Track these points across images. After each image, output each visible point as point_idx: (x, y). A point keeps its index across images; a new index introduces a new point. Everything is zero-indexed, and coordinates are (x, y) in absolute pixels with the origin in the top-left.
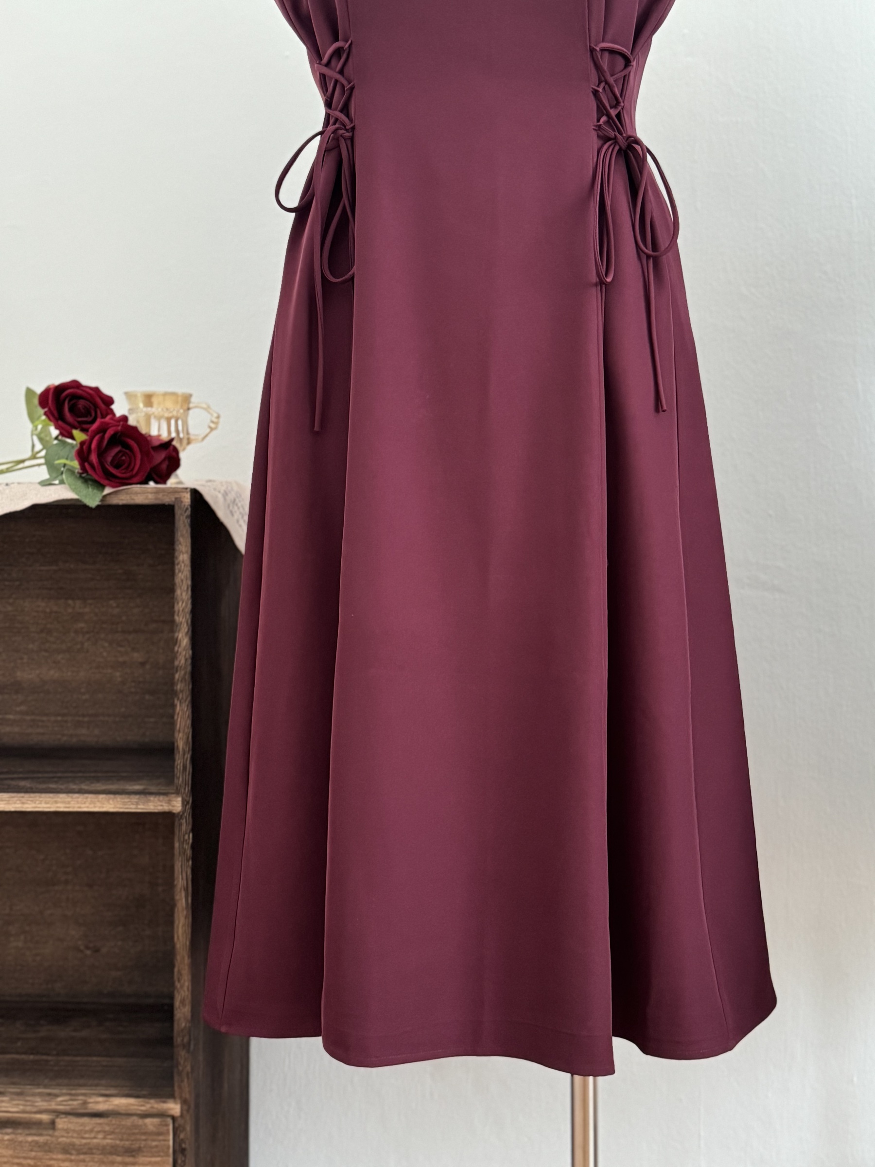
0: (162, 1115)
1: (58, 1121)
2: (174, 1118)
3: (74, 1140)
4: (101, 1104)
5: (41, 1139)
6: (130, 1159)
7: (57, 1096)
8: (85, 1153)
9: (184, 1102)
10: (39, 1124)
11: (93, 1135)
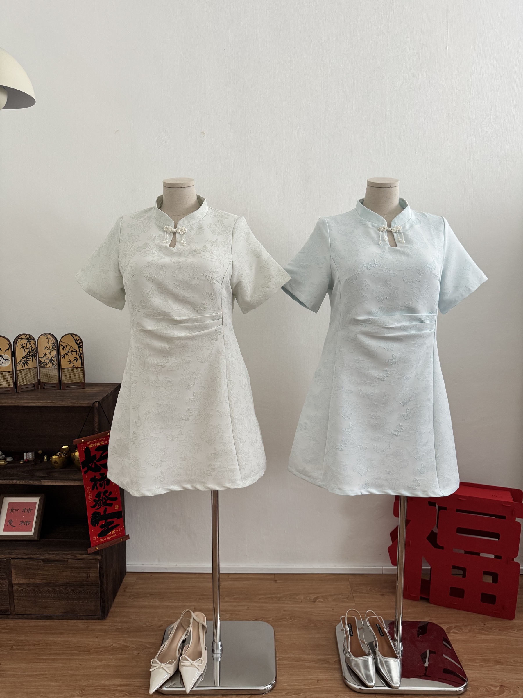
0: (96, 559)
1: (69, 561)
2: (99, 560)
3: (73, 565)
4: (80, 557)
5: (65, 565)
6: (88, 570)
7: (68, 554)
8: (77, 569)
9: (102, 556)
10: (64, 561)
11: (78, 564)
